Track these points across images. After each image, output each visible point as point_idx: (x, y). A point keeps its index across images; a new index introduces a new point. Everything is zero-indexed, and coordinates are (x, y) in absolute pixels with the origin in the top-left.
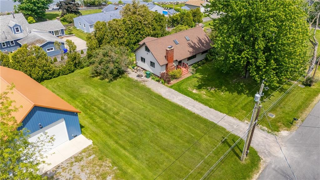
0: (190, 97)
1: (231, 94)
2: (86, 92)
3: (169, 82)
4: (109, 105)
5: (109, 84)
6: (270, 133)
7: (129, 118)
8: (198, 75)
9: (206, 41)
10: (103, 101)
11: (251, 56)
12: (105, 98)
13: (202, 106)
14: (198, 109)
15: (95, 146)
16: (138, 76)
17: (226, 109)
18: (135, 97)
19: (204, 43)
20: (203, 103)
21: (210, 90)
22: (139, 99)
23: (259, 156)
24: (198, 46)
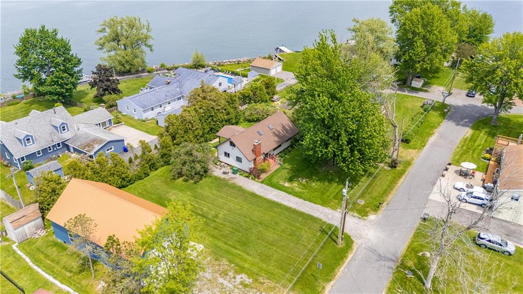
0: (284, 191)
1: (322, 184)
3: (258, 177)
4: (205, 209)
5: (195, 186)
6: (360, 218)
7: (229, 220)
8: (287, 166)
9: (290, 127)
10: (197, 206)
11: (337, 149)
12: (197, 202)
13: (296, 199)
14: (293, 203)
15: (207, 250)
16: (224, 173)
17: (320, 200)
18: (228, 197)
19: (288, 130)
20: (297, 196)
21: (302, 181)
22: (233, 199)
23: (352, 240)
24: (282, 133)
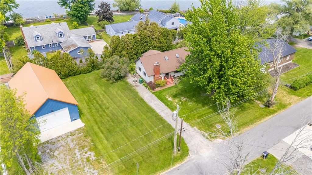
0: (164, 103)
1: (196, 105)
2: (94, 89)
3: (153, 89)
4: (105, 101)
5: (111, 85)
6: (208, 139)
7: (114, 113)
8: (180, 86)
10: (102, 98)
12: (104, 95)
14: (164, 113)
15: (85, 128)
16: (134, 81)
17: (185, 116)
18: (125, 97)
21: (183, 99)
22: (127, 99)
